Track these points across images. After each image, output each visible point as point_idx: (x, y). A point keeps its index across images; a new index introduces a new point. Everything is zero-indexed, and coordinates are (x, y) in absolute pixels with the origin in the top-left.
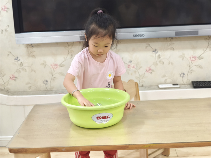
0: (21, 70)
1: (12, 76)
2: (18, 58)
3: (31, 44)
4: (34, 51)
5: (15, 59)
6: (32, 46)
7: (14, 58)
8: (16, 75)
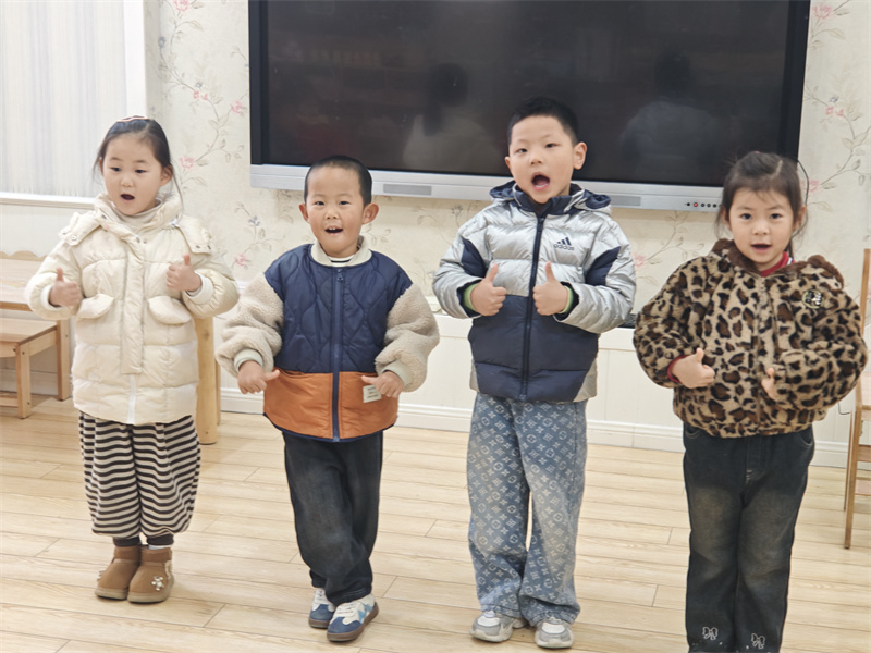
0: (260, 245)
1: (239, 258)
2: (256, 218)
3: (287, 191)
4: (291, 208)
5: (251, 221)
6: (289, 196)
7: (249, 218)
8: (249, 256)
